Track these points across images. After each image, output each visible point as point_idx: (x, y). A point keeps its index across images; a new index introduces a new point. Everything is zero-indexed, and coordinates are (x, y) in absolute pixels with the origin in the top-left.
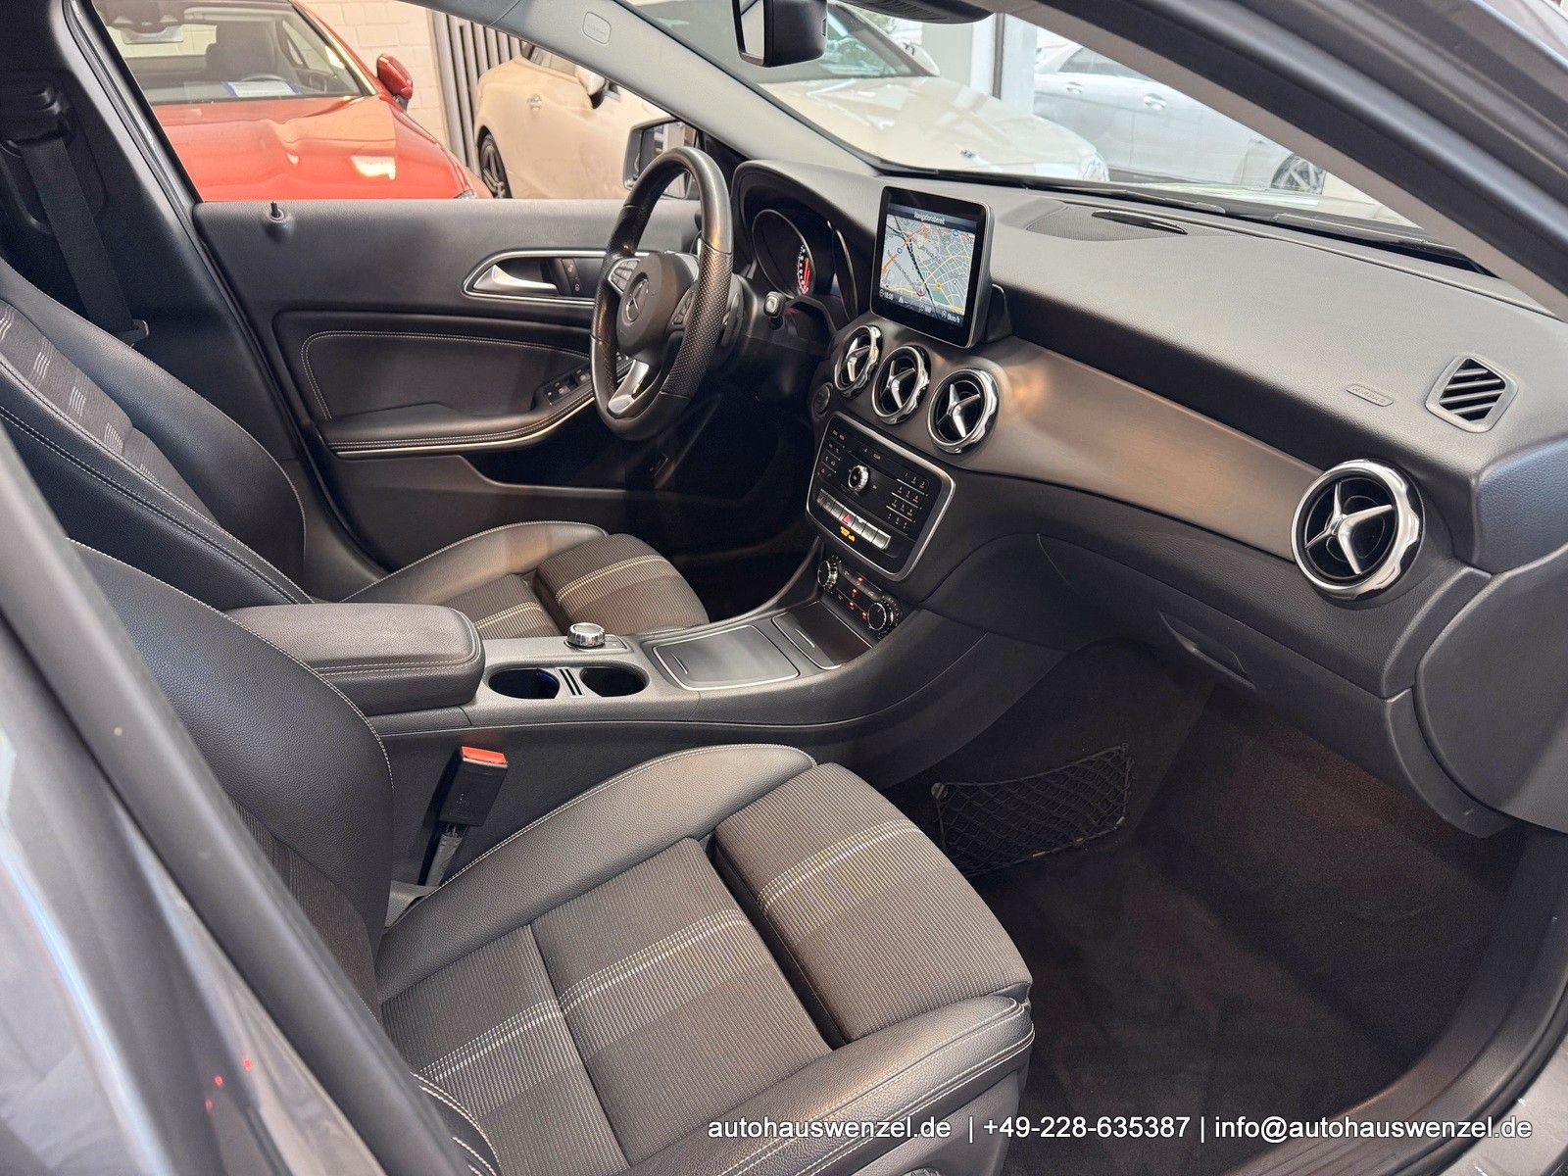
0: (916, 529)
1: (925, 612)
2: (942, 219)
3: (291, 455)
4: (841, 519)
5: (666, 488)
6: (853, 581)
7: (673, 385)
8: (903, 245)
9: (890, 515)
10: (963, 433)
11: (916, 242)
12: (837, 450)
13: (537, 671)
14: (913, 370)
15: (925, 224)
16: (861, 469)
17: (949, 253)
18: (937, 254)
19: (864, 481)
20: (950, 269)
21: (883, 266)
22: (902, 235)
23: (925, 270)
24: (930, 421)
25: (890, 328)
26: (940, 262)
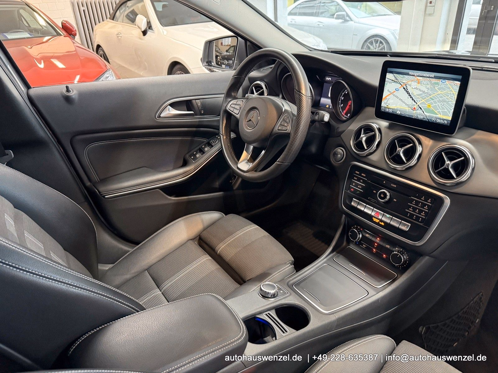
0: (429, 222)
1: (427, 258)
2: (433, 74)
4: (373, 214)
6: (373, 239)
7: (284, 159)
8: (400, 87)
9: (409, 214)
10: (455, 176)
11: (410, 85)
12: (361, 181)
13: (255, 318)
14: (412, 145)
15: (417, 77)
16: (386, 191)
17: (438, 91)
18: (428, 91)
19: (388, 197)
20: (439, 98)
21: (384, 97)
22: (398, 83)
23: (418, 98)
24: (431, 170)
25: (384, 124)
26: (430, 95)
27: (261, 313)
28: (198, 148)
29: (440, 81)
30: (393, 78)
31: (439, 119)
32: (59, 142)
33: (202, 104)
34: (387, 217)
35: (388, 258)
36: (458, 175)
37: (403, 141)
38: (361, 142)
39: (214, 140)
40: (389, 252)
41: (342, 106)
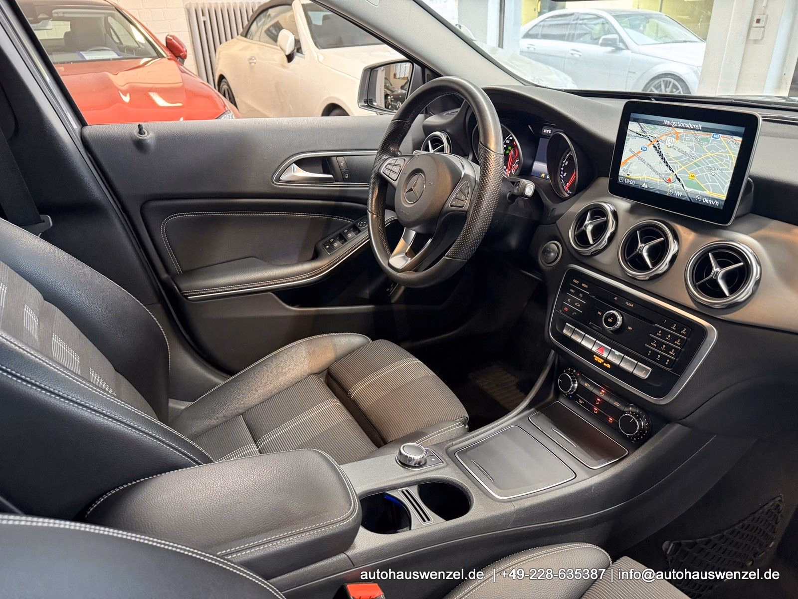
0: (681, 366)
1: (677, 426)
2: (700, 125)
3: (155, 300)
4: (595, 349)
5: (398, 302)
6: (595, 391)
7: (456, 252)
8: (648, 144)
9: (650, 352)
10: (727, 292)
11: (664, 142)
12: (581, 295)
13: (384, 495)
14: (662, 239)
15: (676, 129)
16: (616, 313)
17: (707, 151)
18: (691, 152)
19: (619, 323)
20: (708, 164)
21: (623, 160)
22: (647, 137)
23: (676, 163)
24: (689, 281)
25: (623, 205)
26: (694, 158)
27: (394, 488)
28: (338, 232)
29: (710, 136)
30: (639, 130)
31: (706, 197)
32: (124, 209)
33: (346, 163)
34: (616, 355)
35: (615, 423)
36: (733, 291)
37: (649, 232)
38: (584, 232)
39: (363, 222)
40: (617, 413)
41: (564, 175)
